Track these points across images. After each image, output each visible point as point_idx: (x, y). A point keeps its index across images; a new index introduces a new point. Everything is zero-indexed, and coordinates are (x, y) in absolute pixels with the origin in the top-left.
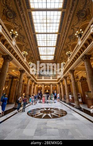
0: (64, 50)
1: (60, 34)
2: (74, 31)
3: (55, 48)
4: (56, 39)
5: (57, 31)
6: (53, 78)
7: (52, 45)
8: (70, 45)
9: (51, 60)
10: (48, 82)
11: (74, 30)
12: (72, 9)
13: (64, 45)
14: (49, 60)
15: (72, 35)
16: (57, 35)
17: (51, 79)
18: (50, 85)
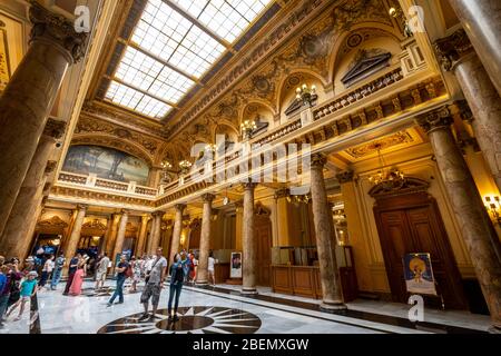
0: (222, 106)
1: (236, 53)
2: (275, 72)
3: (193, 83)
4: (213, 60)
5: (231, 40)
6: (139, 190)
7: (189, 71)
8: (245, 101)
9: (152, 115)
10: (102, 203)
11: (276, 68)
12: (298, 16)
13: (228, 90)
14: (145, 113)
15: (264, 78)
16: (222, 49)
17: (131, 192)
18: (111, 217)
